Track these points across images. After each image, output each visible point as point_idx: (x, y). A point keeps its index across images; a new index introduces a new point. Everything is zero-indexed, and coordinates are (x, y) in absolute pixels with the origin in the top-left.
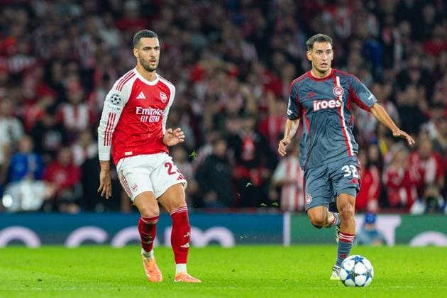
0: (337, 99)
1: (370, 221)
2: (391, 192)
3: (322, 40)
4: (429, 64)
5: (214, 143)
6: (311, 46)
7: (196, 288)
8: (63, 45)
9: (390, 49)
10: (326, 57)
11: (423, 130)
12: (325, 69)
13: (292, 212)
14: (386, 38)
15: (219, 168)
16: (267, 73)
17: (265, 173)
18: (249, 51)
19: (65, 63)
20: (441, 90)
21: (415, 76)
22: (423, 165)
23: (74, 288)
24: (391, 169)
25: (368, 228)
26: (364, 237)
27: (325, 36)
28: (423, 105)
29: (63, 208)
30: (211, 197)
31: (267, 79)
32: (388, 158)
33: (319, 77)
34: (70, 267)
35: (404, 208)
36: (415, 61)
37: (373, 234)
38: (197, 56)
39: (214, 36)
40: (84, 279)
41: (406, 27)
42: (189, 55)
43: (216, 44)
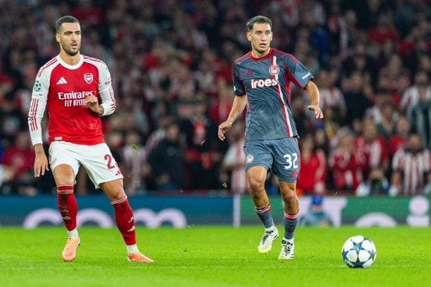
0: (272, 77)
1: (317, 202)
2: (337, 175)
3: (262, 21)
4: (374, 51)
5: (166, 128)
6: (251, 27)
7: (150, 267)
8: (21, 34)
9: (336, 37)
10: (265, 37)
11: (368, 116)
12: (264, 49)
13: (241, 194)
14: (332, 26)
15: (171, 152)
16: (217, 61)
17: (216, 157)
18: (200, 40)
19: (23, 50)
20: (386, 76)
21: (360, 63)
22: (368, 149)
23: (31, 268)
24: (338, 152)
25: (315, 209)
26: (311, 218)
27: (265, 18)
28: (368, 91)
29: (21, 190)
30: (164, 179)
31: (217, 67)
32: (334, 142)
33: (257, 57)
34: (27, 247)
35: (349, 190)
36: (360, 49)
37: (320, 215)
38: (149, 44)
39: (166, 25)
40: (41, 259)
41: (352, 16)
42: (141, 43)
43: (169, 33)
